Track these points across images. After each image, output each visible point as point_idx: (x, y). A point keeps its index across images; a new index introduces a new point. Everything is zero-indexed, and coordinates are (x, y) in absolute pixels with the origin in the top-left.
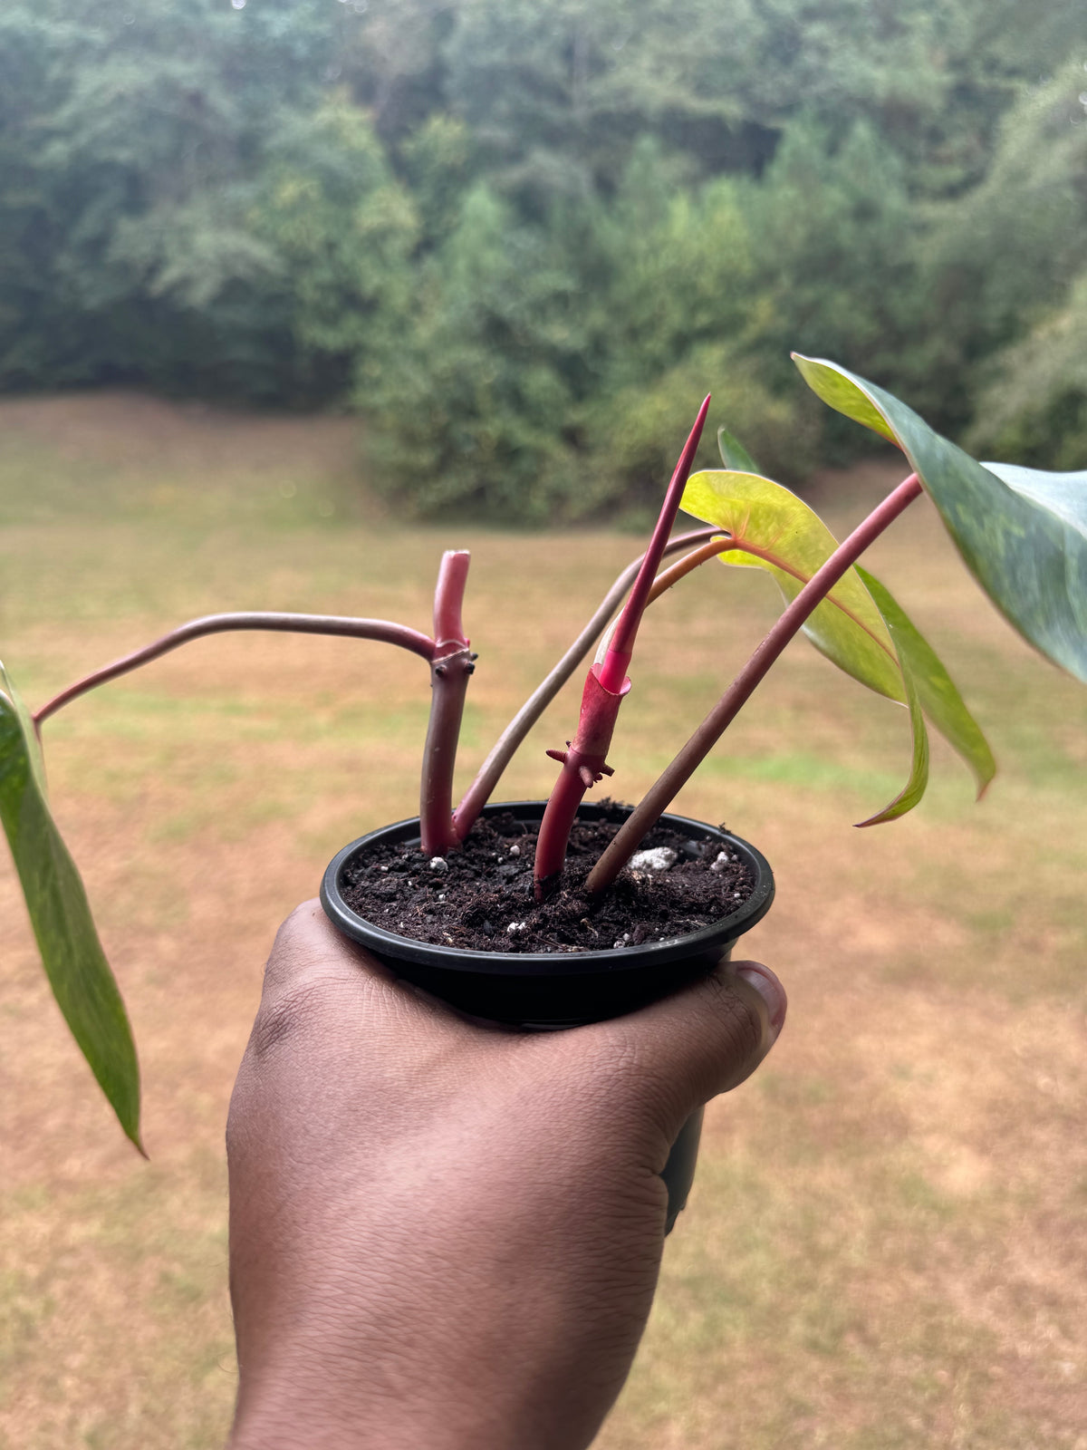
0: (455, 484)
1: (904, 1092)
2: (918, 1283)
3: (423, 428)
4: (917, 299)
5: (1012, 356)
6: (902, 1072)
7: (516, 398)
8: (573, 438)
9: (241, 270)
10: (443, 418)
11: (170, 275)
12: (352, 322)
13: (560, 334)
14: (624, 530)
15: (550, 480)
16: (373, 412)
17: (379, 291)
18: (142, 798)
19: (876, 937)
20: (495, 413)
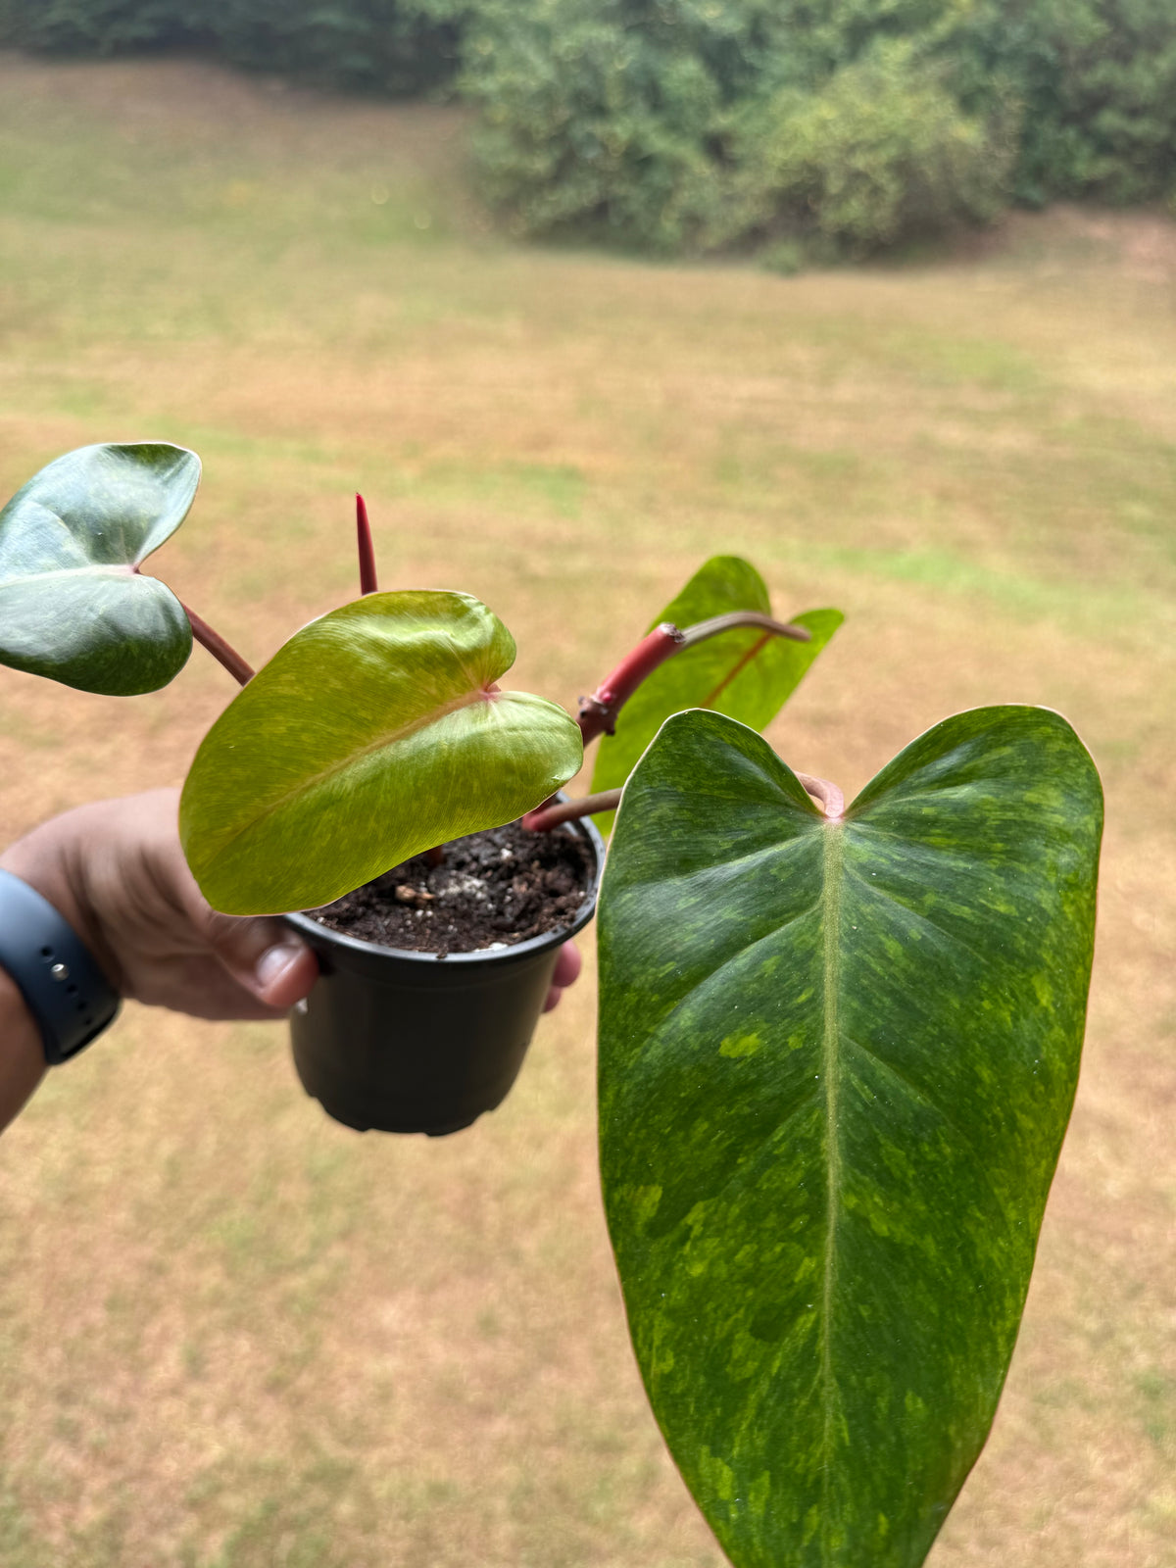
0: (572, 197)
3: (541, 126)
7: (653, 95)
8: (716, 147)
10: (564, 113)
14: (769, 267)
15: (684, 198)
16: (482, 100)
20: (626, 109)
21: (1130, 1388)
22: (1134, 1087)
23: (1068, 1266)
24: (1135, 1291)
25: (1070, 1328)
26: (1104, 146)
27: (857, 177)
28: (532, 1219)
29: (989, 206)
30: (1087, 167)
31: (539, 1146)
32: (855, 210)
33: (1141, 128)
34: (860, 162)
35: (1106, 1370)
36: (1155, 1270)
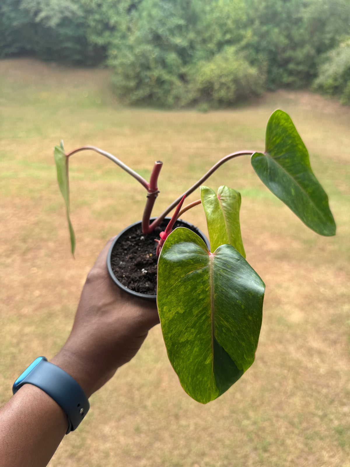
0: (141, 93)
1: (279, 292)
2: (280, 347)
3: (132, 73)
4: (302, 31)
5: (332, 53)
6: (279, 286)
7: (163, 63)
8: (182, 77)
9: (67, 14)
10: (138, 69)
11: (42, 15)
12: (107, 34)
13: (179, 41)
14: (199, 110)
15: (174, 92)
16: (114, 67)
17: (116, 22)
18: (41, 198)
19: (273, 245)
20: (156, 68)
21: (333, 432)
22: (325, 340)
23: (312, 396)
24: (332, 402)
25: (314, 415)
26: (291, 73)
27: (222, 84)
28: (149, 395)
29: (261, 91)
30: (287, 79)
31: (150, 373)
32: (223, 93)
33: (301, 68)
34: (223, 80)
35: (326, 427)
36: (337, 395)
